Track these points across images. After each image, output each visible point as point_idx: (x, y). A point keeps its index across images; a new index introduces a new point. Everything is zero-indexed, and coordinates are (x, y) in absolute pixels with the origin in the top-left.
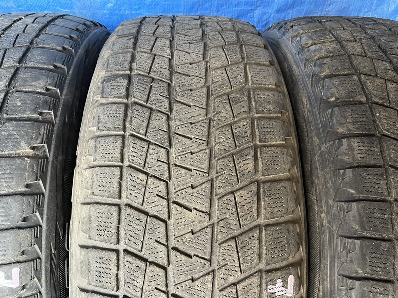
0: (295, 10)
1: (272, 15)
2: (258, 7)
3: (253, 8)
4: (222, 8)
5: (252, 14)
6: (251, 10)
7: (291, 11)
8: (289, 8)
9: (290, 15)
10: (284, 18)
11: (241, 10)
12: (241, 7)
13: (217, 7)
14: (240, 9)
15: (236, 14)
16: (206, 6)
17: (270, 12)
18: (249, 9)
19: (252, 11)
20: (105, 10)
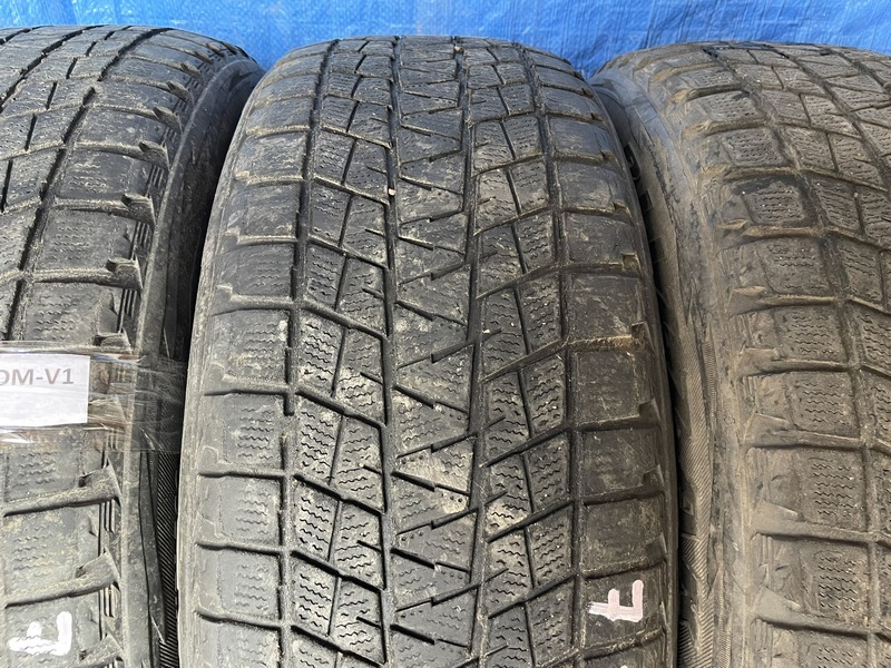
0: (882, 27)
1: (835, 37)
2: (807, 19)
3: (796, 22)
4: (731, 20)
5: (792, 34)
6: (792, 25)
7: (873, 30)
8: (872, 23)
9: (871, 37)
10: (858, 43)
11: (772, 25)
12: (773, 19)
13: (724, 19)
14: (770, 22)
15: (759, 33)
16: (701, 14)
17: (830, 31)
18: (789, 22)
19: (794, 28)
20: (482, 25)
